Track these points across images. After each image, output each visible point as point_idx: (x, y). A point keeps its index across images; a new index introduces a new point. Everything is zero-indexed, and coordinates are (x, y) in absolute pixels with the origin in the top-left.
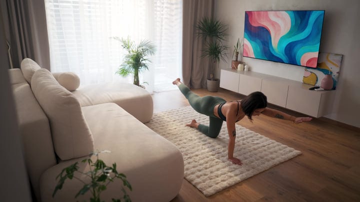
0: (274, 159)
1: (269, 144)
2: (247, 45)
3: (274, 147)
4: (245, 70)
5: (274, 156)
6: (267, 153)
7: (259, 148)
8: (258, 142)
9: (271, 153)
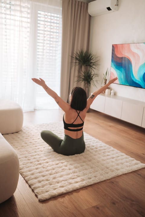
0: (118, 170)
1: (118, 157)
2: (113, 73)
3: (122, 159)
4: (112, 94)
5: (119, 167)
6: (113, 164)
7: (108, 159)
8: (109, 154)
9: (118, 165)
